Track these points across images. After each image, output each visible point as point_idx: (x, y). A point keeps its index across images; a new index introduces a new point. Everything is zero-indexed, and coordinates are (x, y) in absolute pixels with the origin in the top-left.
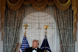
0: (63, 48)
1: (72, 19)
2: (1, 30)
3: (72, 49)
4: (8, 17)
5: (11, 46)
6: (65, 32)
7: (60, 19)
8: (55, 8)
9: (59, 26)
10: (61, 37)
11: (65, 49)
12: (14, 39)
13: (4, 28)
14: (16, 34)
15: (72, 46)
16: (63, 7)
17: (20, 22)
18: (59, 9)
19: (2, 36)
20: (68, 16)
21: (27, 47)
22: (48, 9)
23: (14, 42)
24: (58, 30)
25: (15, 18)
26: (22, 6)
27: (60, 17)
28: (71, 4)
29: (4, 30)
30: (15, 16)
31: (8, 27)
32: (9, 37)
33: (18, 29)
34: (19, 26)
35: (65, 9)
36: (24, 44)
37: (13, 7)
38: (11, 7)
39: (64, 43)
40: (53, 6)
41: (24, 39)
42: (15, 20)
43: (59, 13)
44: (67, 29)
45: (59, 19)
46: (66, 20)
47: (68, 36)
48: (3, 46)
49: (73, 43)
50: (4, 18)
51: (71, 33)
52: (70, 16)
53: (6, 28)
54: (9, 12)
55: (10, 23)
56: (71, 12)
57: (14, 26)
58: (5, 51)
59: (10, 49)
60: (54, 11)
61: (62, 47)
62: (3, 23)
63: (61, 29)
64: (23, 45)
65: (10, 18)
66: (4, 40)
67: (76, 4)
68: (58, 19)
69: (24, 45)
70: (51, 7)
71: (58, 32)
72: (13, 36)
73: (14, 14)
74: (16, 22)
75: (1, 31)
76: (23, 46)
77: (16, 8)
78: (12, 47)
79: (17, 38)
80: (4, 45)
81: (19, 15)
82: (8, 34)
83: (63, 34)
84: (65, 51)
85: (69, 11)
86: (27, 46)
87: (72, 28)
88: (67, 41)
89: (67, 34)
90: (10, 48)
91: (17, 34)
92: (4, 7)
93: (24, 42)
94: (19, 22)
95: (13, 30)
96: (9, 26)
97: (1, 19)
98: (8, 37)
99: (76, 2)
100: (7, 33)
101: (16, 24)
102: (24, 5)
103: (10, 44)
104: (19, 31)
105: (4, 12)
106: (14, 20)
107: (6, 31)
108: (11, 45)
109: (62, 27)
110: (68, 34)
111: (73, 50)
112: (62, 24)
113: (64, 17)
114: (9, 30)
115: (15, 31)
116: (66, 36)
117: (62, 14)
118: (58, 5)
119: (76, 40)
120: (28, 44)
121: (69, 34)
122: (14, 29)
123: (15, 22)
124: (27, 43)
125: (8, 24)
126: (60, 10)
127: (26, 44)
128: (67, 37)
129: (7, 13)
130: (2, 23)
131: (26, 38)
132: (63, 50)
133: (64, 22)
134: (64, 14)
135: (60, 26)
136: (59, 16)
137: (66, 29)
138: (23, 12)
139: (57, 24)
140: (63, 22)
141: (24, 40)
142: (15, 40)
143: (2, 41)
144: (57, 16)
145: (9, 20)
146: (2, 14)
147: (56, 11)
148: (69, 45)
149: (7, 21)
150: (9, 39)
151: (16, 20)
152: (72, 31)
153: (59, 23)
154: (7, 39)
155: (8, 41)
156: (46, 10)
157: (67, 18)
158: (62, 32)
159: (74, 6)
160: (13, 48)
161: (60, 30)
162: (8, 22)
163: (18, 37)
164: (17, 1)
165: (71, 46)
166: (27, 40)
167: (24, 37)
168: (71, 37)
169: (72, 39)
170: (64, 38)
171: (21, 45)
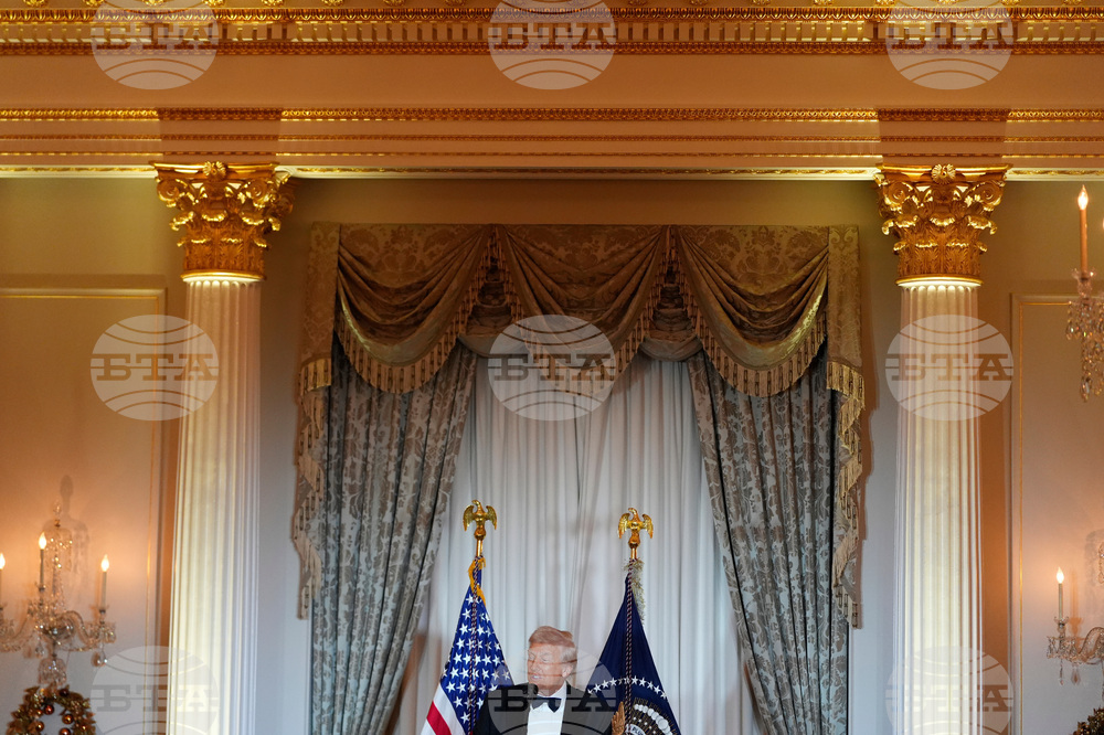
0: (759, 676)
1: (825, 456)
2: (294, 538)
3: (829, 683)
4: (350, 437)
5: (367, 660)
6: (778, 555)
7: (737, 457)
8: (702, 371)
9: (732, 509)
10: (748, 597)
11: (771, 687)
12: (391, 604)
13: (315, 524)
14: (405, 569)
15: (830, 662)
16: (757, 369)
17: (439, 477)
18: (730, 382)
19: (303, 584)
20: (798, 433)
21: (485, 674)
22: (650, 378)
23: (393, 631)
24: (722, 541)
25: (402, 448)
26: (451, 357)
27: (739, 444)
28: (824, 347)
29: (317, 541)
30: (403, 434)
31: (347, 518)
32: (353, 593)
33: (421, 532)
34: (428, 509)
35: (775, 383)
36: (464, 651)
37: (385, 368)
38: (375, 364)
39: (766, 637)
40: (683, 361)
41: (467, 614)
42: (399, 466)
43: (730, 409)
44: (791, 535)
45: (730, 456)
46: (782, 468)
47: (795, 583)
48: (313, 659)
49: (836, 638)
50: (318, 447)
51: (822, 561)
52: (812, 433)
53: (333, 523)
54: (354, 405)
55: (363, 489)
56: (821, 402)
57: (390, 504)
58: (328, 692)
59: (364, 682)
60: (696, 393)
61: (751, 670)
62: (309, 487)
63: (742, 529)
64: (458, 658)
65: (362, 451)
66: (318, 610)
67: (861, 344)
68: (719, 460)
69: (468, 659)
70: (667, 367)
71: (725, 551)
72: (384, 586)
73: (397, 415)
74: (409, 480)
75: (299, 542)
76: (461, 666)
77: (407, 370)
78: (378, 665)
79: (414, 599)
80: (318, 647)
81: (433, 426)
82: (345, 563)
83: (761, 574)
84: (773, 697)
85: (805, 396)
86: (491, 667)
87: (826, 523)
88: (788, 625)
89: (794, 572)
90: (365, 674)
91: (414, 568)
92: (321, 364)
93: (466, 637)
94: (432, 480)
95: (385, 540)
96: (360, 509)
97: (299, 453)
98: (344, 589)
99: (860, 333)
100: (338, 560)
101: (407, 495)
102: (471, 352)
103: (364, 645)
104: (431, 546)
105: (320, 405)
106: (392, 466)
107: (331, 541)
108: (369, 648)
109: (756, 518)
110: (800, 569)
111: (833, 689)
112: (756, 492)
113: (765, 443)
114: (359, 538)
115: (402, 547)
116: (782, 585)
117: (752, 423)
118: (723, 354)
119: (856, 615)
120: (500, 654)
121: (807, 570)
122: (394, 529)
123: (399, 477)
124: (489, 644)
125: (352, 489)
126: (740, 388)
127: (481, 653)
128: (791, 597)
129: (339, 405)
130: (302, 489)
131: (481, 608)
132: (760, 694)
133: (770, 482)
134: (766, 419)
135: (741, 512)
136: (732, 439)
137: (784, 537)
138: (461, 405)
139: (717, 496)
140: (762, 481)
141: (469, 622)
142: (396, 613)
143: (300, 616)
144: (717, 437)
145: (359, 462)
146: (304, 420)
147: (707, 397)
148: (802, 655)
149: (341, 465)
150: (353, 603)
151: (412, 460)
152: (825, 547)
153: (730, 489)
154: (343, 608)
155: (351, 617)
156: (636, 387)
157: (793, 450)
158: (750, 552)
159: (841, 361)
160: (383, 672)
161: (741, 544)
162: (347, 480)
163: (421, 593)
164: (418, 323)
165: (823, 659)
166: (487, 625)
167: (466, 602)
168: (820, 594)
169: (826, 606)
170: (768, 597)
171: (446, 658)
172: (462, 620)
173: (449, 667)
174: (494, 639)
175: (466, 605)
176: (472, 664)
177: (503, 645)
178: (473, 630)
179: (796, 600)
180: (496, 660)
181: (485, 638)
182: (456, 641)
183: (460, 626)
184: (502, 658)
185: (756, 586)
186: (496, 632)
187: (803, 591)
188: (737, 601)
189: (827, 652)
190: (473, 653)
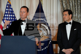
10: (64, 4)
36: (7, 14)
41: (7, 6)
47: (73, 1)
64: (6, 15)
69: (8, 15)
76: (6, 17)
86: (12, 17)
93: (7, 11)
116: (71, 2)
120: (14, 14)
124: (12, 12)
127: (10, 14)
128: (72, 4)
131: (10, 5)
141: (8, 8)
165: (79, 16)
166: (11, 9)
167: (7, 4)
168: (78, 3)
169: (80, 6)
170: (68, 4)
171: (4, 15)
172: (6, 8)
173: (4, 17)
174: (13, 11)
175: (7, 5)
176: (9, 16)
177: (15, 12)
178: (9, 10)
179: (73, 5)
180: (14, 16)
181: (11, 11)
182: (5, 12)
183: (6, 9)
184: (15, 15)
185: (66, 2)
186: (13, 10)
187: (75, 3)
188: (62, 5)
189: (80, 15)
190: (9, 14)
